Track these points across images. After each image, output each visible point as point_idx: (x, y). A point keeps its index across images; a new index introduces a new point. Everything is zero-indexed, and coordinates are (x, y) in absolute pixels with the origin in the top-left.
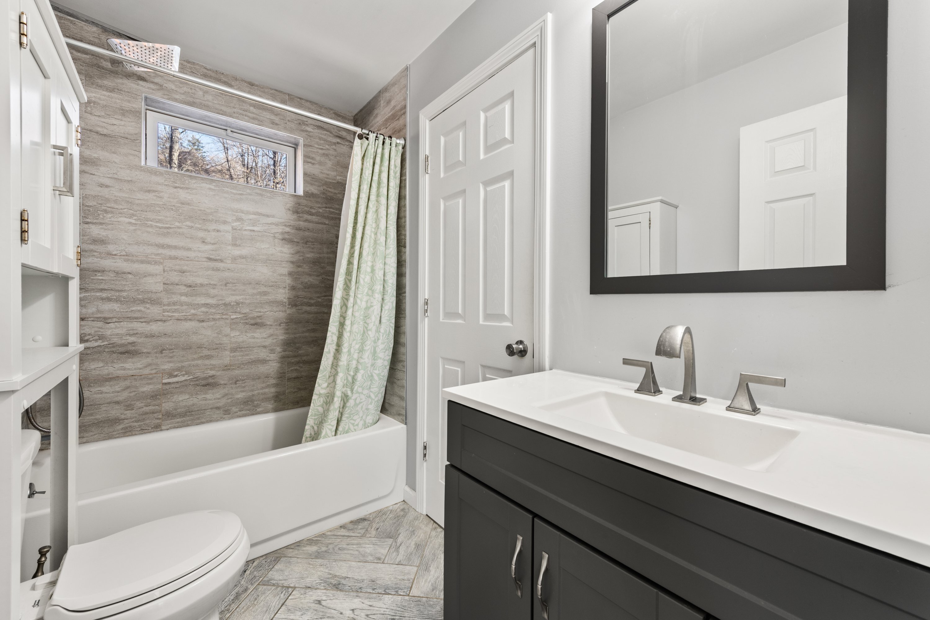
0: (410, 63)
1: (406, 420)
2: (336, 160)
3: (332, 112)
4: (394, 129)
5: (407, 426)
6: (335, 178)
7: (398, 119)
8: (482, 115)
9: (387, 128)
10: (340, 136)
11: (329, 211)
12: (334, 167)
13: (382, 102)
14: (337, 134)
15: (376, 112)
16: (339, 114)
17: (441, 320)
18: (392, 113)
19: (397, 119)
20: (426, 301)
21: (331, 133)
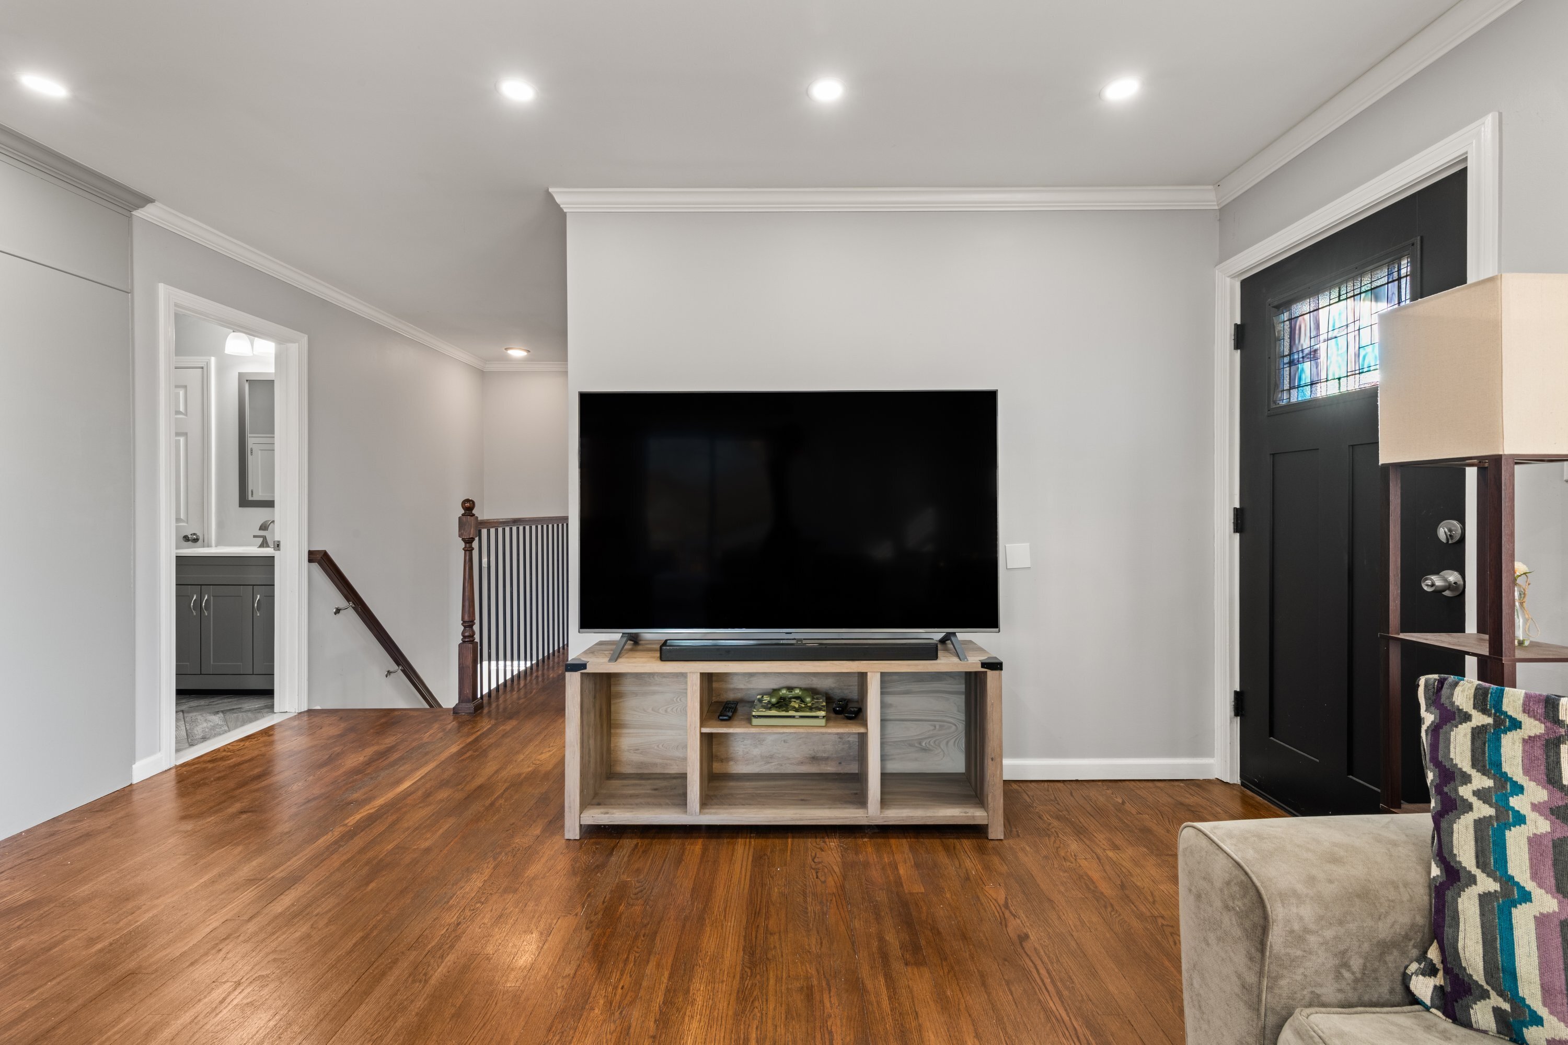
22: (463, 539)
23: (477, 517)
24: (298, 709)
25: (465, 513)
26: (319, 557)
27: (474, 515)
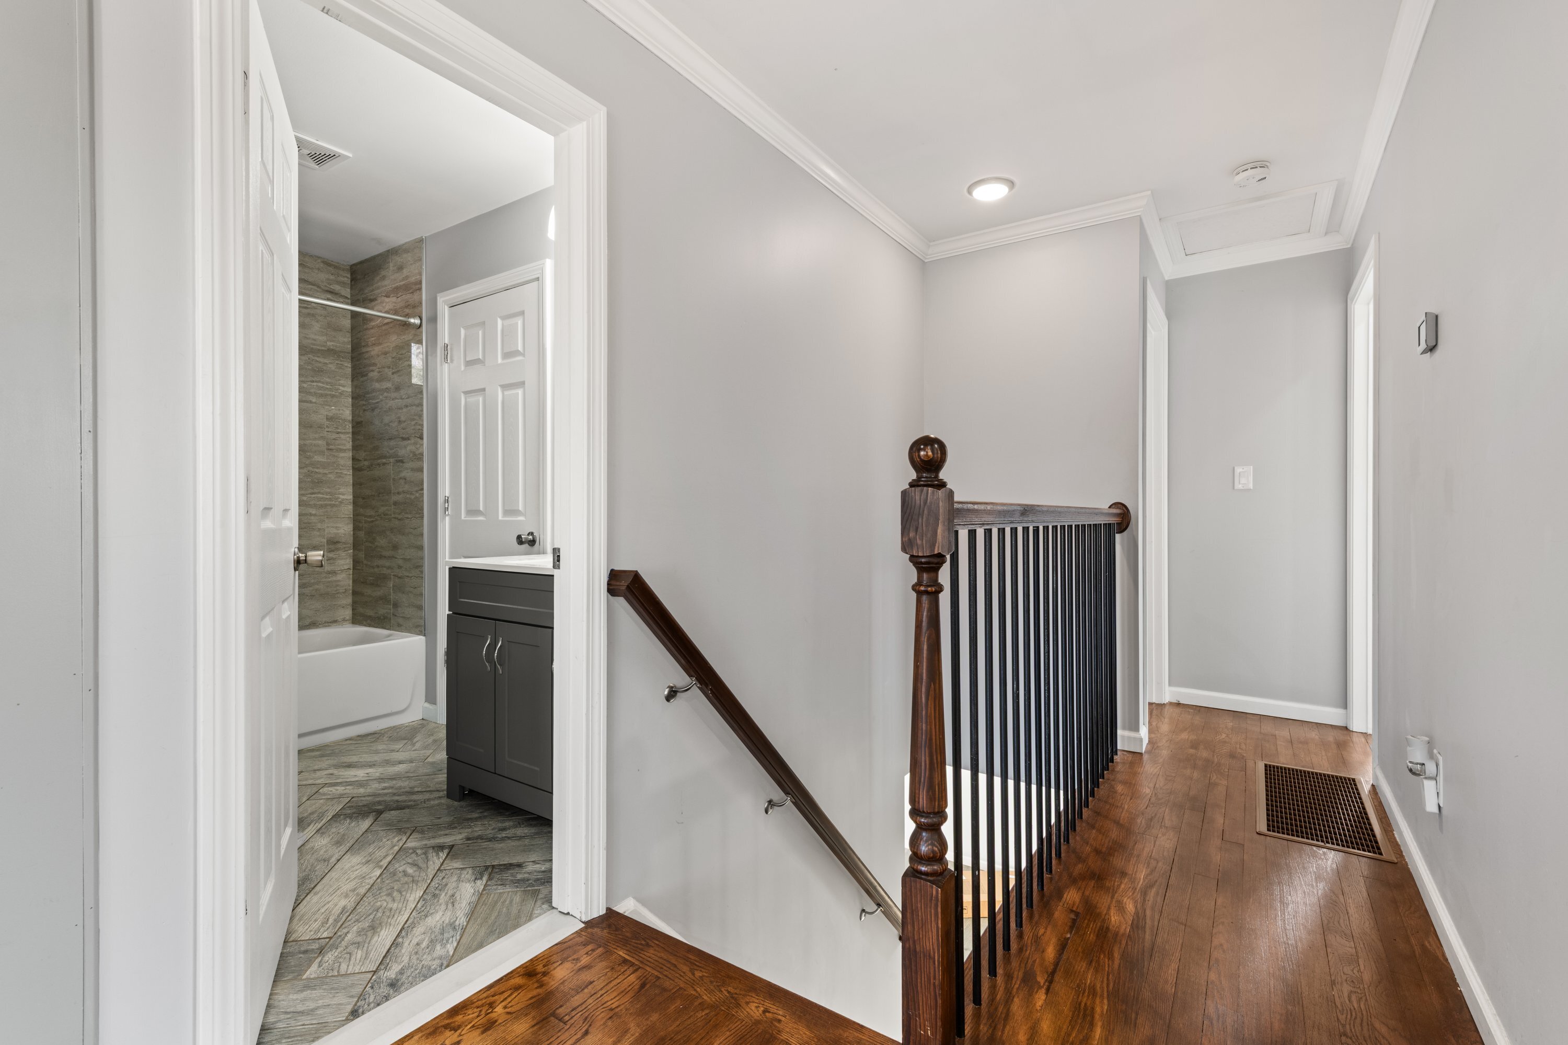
0: (427, 235)
1: (425, 631)
2: (326, 321)
3: (319, 261)
4: (407, 302)
5: (426, 638)
6: (325, 344)
7: (412, 293)
8: (500, 322)
9: (398, 298)
10: (332, 290)
11: (317, 386)
12: (324, 330)
13: (391, 265)
14: (327, 289)
15: (383, 273)
16: (329, 263)
17: (463, 518)
18: (404, 282)
19: (410, 292)
20: (446, 498)
21: (318, 287)
22: (914, 559)
23: (951, 493)
24: (586, 913)
25: (919, 478)
26: (623, 584)
27: (942, 485)
